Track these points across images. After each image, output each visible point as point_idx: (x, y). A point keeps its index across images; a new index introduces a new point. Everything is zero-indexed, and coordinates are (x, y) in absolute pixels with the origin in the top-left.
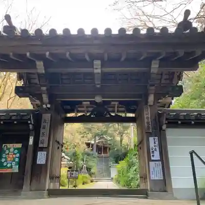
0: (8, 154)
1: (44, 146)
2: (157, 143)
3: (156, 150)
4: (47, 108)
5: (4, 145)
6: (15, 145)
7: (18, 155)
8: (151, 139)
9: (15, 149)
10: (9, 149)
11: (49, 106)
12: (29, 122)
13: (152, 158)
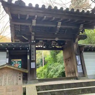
0: (15, 64)
1: (34, 60)
2: (79, 58)
3: (79, 61)
4: (33, 42)
5: (12, 60)
6: (18, 60)
7: (20, 64)
8: (77, 56)
9: (18, 62)
10: (15, 62)
11: (34, 41)
12: (28, 49)
13: (78, 64)
